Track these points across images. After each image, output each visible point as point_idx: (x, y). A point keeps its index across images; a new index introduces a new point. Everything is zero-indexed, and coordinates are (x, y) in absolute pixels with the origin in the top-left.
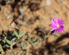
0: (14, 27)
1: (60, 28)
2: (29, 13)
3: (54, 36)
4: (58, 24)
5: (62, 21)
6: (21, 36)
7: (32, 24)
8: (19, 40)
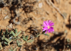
0: (12, 28)
1: (50, 29)
2: (24, 14)
3: (45, 35)
4: (48, 25)
5: (52, 23)
6: (18, 35)
7: (26, 23)
8: (15, 38)
